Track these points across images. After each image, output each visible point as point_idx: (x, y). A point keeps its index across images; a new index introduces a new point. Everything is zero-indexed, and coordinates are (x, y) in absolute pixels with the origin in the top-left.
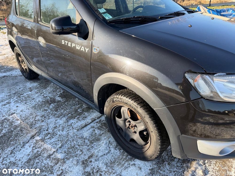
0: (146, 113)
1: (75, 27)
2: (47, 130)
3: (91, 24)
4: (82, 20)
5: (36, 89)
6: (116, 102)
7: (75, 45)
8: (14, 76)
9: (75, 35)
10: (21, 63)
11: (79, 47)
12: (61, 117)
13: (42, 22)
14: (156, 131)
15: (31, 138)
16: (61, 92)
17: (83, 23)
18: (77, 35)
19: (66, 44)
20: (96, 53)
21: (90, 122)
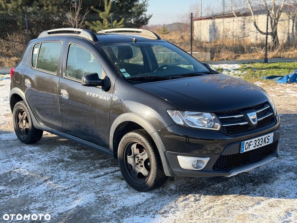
0: (147, 142)
1: (100, 81)
2: (59, 178)
3: (113, 80)
4: (107, 77)
5: (38, 152)
6: (128, 139)
7: (99, 96)
8: (5, 140)
9: (100, 88)
10: (19, 123)
11: (102, 97)
12: (73, 171)
13: (67, 76)
14: (154, 155)
15: (44, 181)
16: (70, 155)
17: (107, 79)
18: (101, 88)
19: (90, 95)
20: (115, 100)
21: (103, 174)
